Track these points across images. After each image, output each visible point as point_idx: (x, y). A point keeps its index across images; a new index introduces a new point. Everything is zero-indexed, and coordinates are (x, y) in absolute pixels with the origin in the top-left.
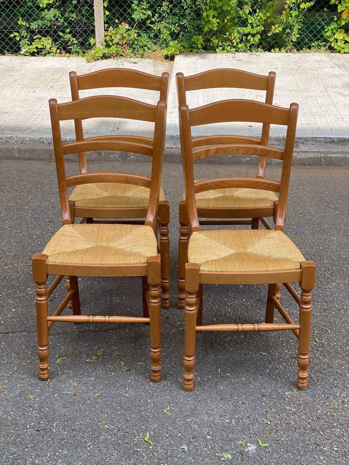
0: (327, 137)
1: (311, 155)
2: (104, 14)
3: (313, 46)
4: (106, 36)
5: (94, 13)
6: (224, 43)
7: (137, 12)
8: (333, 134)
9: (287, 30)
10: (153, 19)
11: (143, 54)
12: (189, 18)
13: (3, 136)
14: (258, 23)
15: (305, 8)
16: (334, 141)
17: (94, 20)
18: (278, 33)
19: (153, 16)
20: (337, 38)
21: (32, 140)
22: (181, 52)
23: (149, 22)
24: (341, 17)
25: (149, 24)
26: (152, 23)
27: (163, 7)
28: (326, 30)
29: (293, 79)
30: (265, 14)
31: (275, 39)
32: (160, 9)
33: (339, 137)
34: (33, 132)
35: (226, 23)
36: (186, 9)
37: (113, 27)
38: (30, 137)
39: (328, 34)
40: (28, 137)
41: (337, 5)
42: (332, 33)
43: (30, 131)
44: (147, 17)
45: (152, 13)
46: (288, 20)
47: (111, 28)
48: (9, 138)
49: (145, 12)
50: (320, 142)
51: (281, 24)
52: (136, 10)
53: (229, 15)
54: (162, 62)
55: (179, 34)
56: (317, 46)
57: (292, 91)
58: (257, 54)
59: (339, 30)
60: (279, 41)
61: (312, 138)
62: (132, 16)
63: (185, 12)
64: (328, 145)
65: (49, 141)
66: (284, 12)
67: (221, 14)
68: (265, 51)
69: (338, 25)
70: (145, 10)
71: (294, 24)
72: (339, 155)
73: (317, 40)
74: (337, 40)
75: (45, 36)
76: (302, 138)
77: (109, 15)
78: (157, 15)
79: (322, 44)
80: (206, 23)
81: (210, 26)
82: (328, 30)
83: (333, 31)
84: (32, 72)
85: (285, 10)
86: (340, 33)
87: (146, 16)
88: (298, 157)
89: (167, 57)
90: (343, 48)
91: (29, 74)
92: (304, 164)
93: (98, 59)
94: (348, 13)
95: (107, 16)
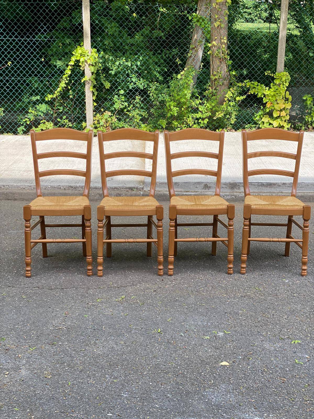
0: (259, 182)
2: (93, 105)
3: (247, 128)
4: (94, 121)
5: (85, 104)
6: (181, 125)
7: (117, 103)
8: (263, 180)
9: (227, 116)
10: (129, 109)
12: (155, 108)
13: (32, 184)
14: (206, 111)
15: (239, 100)
16: (264, 185)
17: (85, 109)
18: (220, 118)
19: (129, 107)
20: (264, 121)
21: (52, 187)
23: (126, 110)
24: (266, 106)
25: (126, 112)
26: (128, 111)
27: (136, 100)
28: (255, 116)
29: (233, 148)
30: (211, 105)
31: (218, 123)
32: (134, 101)
33: (267, 182)
34: (52, 182)
35: (183, 111)
36: (153, 101)
37: (99, 114)
38: (51, 185)
39: (257, 118)
40: (49, 185)
41: (263, 98)
42: (260, 118)
43: (50, 181)
44: (124, 107)
45: (128, 104)
46: (228, 109)
47: (98, 115)
50: (254, 185)
51: (223, 112)
53: (185, 105)
55: (148, 119)
56: (250, 127)
57: (233, 155)
59: (265, 116)
60: (221, 124)
62: (114, 107)
63: (153, 103)
64: (260, 187)
65: (64, 187)
66: (224, 103)
67: (179, 105)
69: (264, 112)
70: (124, 102)
71: (232, 111)
72: (268, 194)
73: (249, 123)
74: (263, 122)
75: (48, 121)
78: (132, 106)
79: (253, 126)
80: (168, 111)
81: (172, 113)
82: (257, 115)
83: (260, 116)
84: (41, 146)
85: (225, 102)
86: (265, 117)
88: (240, 195)
91: (40, 147)
94: (271, 103)
95: (95, 106)
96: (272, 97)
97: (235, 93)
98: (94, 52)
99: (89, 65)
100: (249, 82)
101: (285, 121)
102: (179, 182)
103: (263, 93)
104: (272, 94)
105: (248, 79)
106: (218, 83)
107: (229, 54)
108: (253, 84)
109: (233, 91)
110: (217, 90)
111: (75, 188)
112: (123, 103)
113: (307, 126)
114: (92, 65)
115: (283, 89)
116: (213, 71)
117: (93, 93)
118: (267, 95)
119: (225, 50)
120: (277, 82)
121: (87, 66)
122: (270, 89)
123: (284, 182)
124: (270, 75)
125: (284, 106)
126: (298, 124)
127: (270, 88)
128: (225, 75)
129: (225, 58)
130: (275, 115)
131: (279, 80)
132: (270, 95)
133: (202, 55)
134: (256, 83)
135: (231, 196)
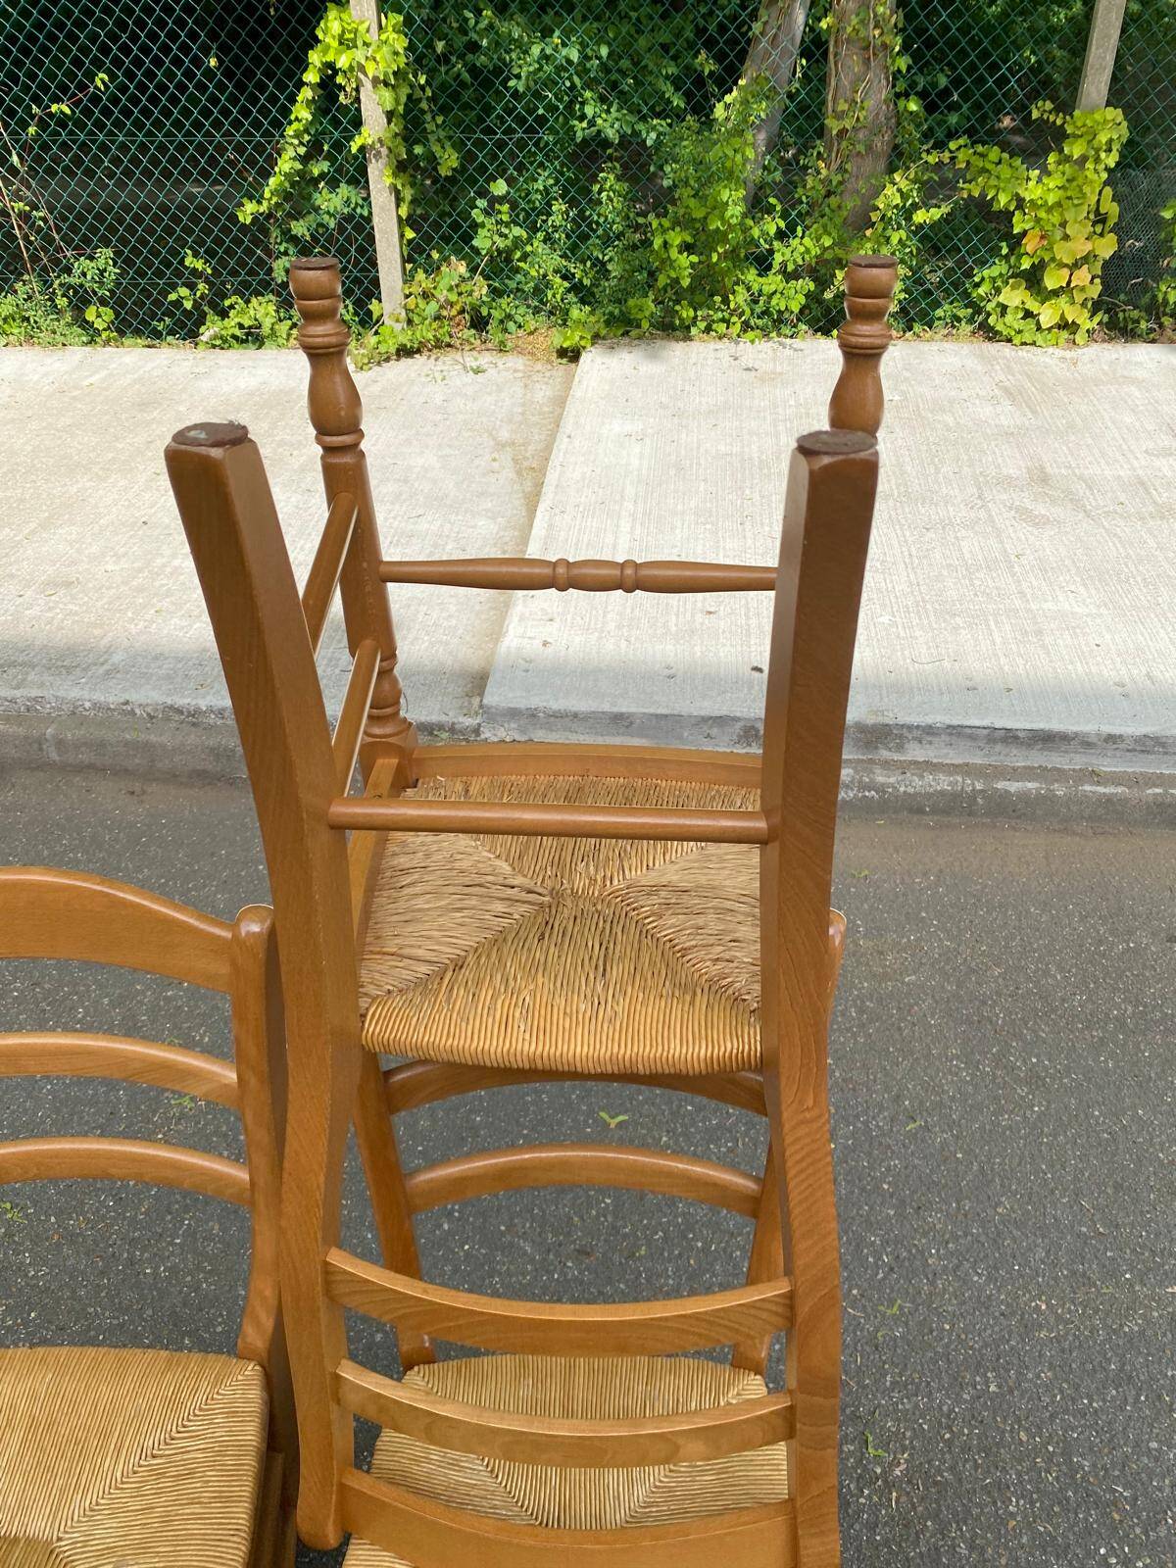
0: (997, 726)
1: (943, 783)
2: (402, 236)
3: (939, 319)
4: (407, 297)
5: (375, 234)
7: (485, 230)
8: (1015, 713)
10: (529, 248)
11: (502, 343)
13: (20, 693)
14: (800, 261)
15: (925, 224)
16: (1016, 738)
17: (376, 252)
19: (529, 239)
20: (1005, 303)
21: (101, 708)
22: (596, 338)
23: (518, 254)
24: (1020, 246)
25: (518, 260)
26: (525, 258)
28: (977, 279)
30: (818, 239)
32: (544, 221)
35: (716, 264)
37: (426, 272)
38: (94, 696)
39: (981, 291)
40: (87, 697)
41: (1013, 214)
42: (993, 288)
44: (512, 243)
45: (526, 232)
47: (421, 275)
48: (35, 699)
49: (506, 231)
50: (972, 738)
52: (483, 225)
53: (723, 242)
54: (549, 367)
56: (951, 318)
58: (795, 346)
59: (1011, 281)
61: (949, 727)
62: (473, 242)
64: (998, 747)
65: (149, 710)
66: (868, 232)
68: (816, 331)
69: (1010, 267)
70: (507, 225)
72: (1030, 785)
74: (1004, 309)
75: (258, 294)
76: (918, 727)
77: (414, 238)
79: (963, 314)
80: (662, 264)
81: (672, 275)
82: (983, 279)
83: (995, 283)
85: (873, 227)
86: (1013, 288)
87: (508, 242)
88: (902, 789)
89: (562, 353)
90: (1020, 332)
92: (920, 811)
93: (387, 360)
94: (1042, 237)
95: (410, 242)
96: (1050, 210)
97: (911, 190)
98: (390, 29)
99: (375, 81)
100: (965, 146)
101: (1083, 305)
102: (630, 715)
103: (1017, 194)
104: (1051, 199)
105: (964, 133)
106: (851, 147)
107: (901, 30)
108: (983, 156)
109: (904, 185)
110: (846, 171)
111: (193, 716)
112: (505, 231)
113: (1158, 318)
114: (386, 84)
115: (1095, 176)
116: (835, 100)
117: (397, 193)
118: (1031, 201)
119: (888, 12)
120: (1075, 150)
121: (368, 84)
122: (1045, 180)
123: (1116, 730)
124: (1052, 118)
125: (1089, 246)
126: (1124, 311)
127: (1045, 172)
128: (877, 114)
129: (885, 46)
130: (1051, 282)
131: (1085, 144)
132: (1039, 202)
133: (802, 28)
134: (994, 153)
135: (863, 787)
